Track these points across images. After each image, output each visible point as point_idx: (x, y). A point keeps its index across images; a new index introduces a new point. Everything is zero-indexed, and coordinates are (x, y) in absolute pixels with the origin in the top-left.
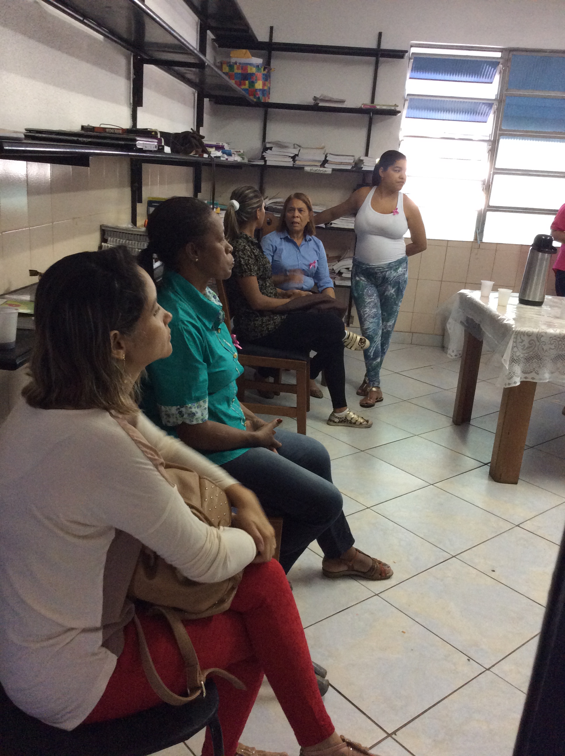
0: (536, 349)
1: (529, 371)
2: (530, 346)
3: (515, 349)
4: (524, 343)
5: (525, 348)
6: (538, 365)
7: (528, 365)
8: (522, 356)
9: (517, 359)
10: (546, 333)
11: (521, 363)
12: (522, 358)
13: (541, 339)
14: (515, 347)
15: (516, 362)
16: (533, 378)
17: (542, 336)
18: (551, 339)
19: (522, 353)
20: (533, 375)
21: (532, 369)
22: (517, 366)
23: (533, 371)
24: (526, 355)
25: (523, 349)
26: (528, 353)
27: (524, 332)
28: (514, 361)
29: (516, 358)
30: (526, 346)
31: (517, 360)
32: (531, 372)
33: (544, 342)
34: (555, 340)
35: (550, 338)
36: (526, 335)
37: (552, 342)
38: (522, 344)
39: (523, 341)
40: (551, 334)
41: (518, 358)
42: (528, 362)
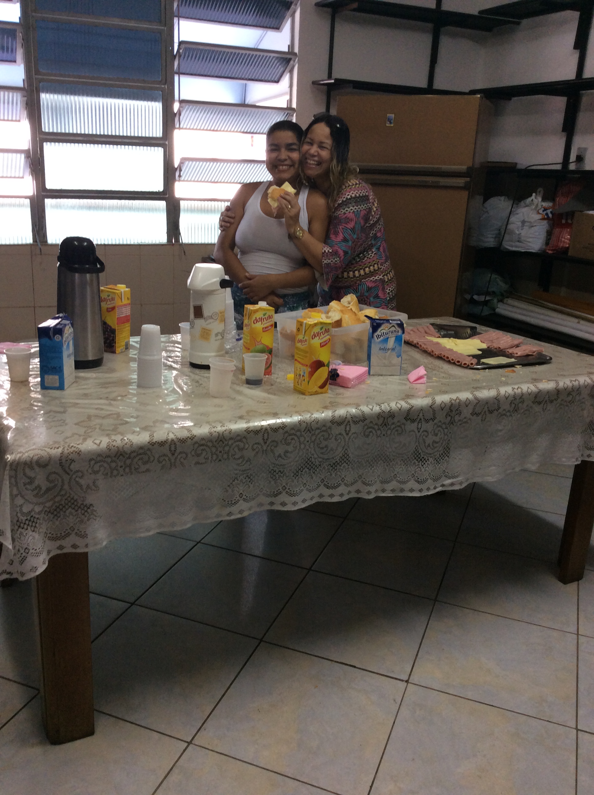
0: (66, 487)
1: (63, 534)
2: (53, 485)
3: (19, 501)
4: (36, 483)
5: (42, 492)
6: (78, 519)
7: (57, 523)
8: (37, 509)
9: (26, 520)
10: (79, 453)
11: (40, 524)
12: (39, 513)
13: (72, 467)
14: (16, 496)
15: (25, 527)
16: (74, 546)
17: (73, 461)
18: (93, 462)
19: (37, 504)
20: (73, 539)
21: (68, 528)
22: (31, 533)
23: (71, 532)
24: (48, 504)
25: (36, 496)
26: (51, 499)
27: (31, 462)
28: (22, 525)
29: (25, 518)
30: (44, 488)
31: (27, 522)
32: (68, 535)
33: (77, 471)
34: (101, 463)
35: (91, 460)
36: (36, 467)
37: (96, 468)
38: (33, 486)
39: (31, 481)
40: (89, 452)
41: (29, 518)
42: (56, 517)
